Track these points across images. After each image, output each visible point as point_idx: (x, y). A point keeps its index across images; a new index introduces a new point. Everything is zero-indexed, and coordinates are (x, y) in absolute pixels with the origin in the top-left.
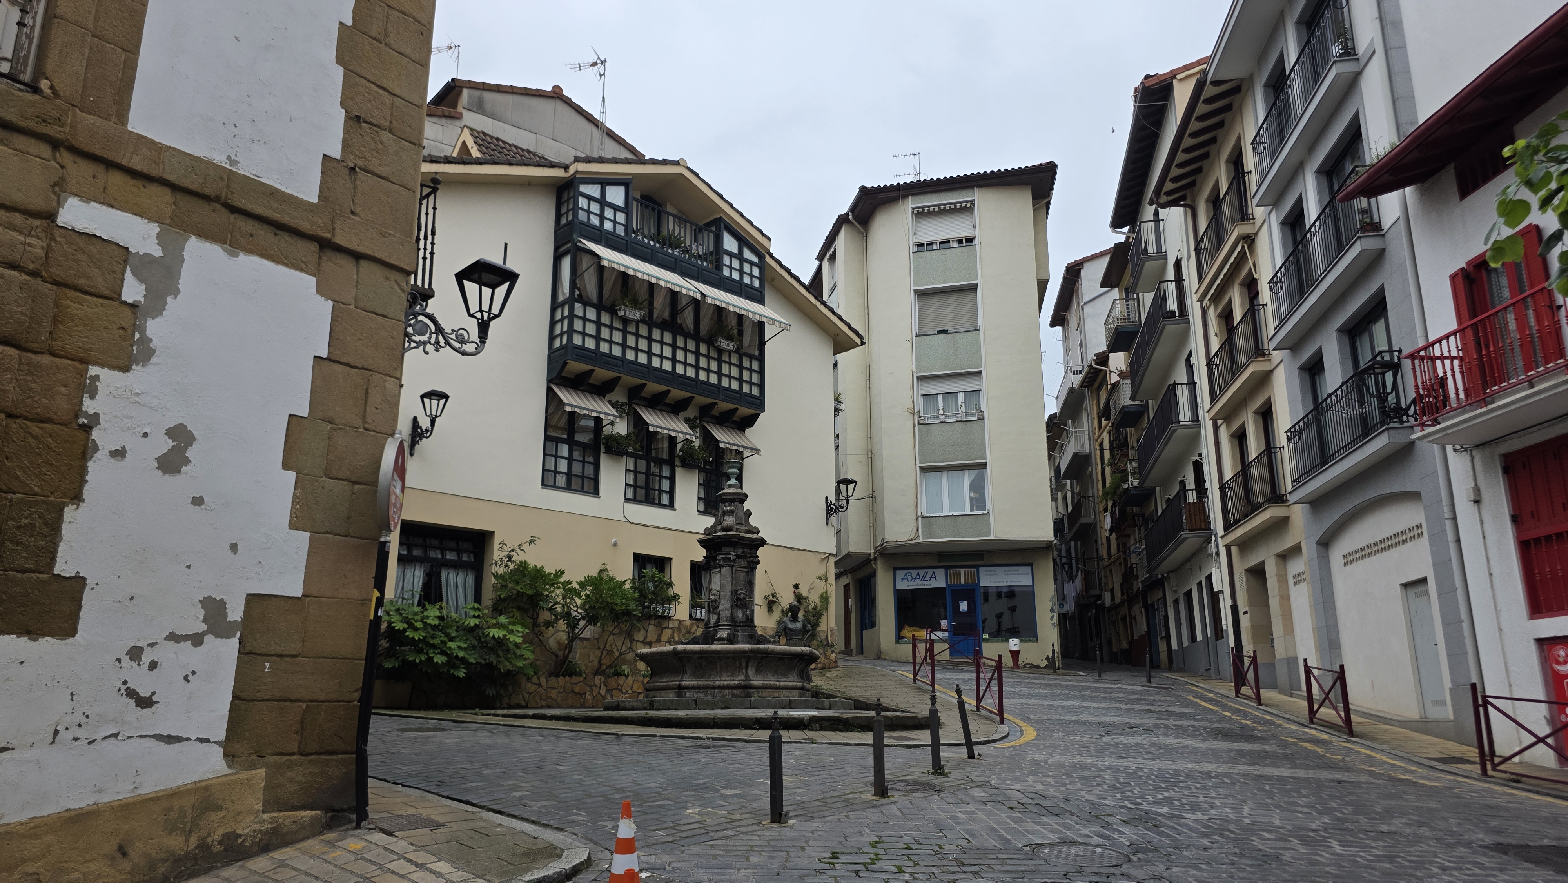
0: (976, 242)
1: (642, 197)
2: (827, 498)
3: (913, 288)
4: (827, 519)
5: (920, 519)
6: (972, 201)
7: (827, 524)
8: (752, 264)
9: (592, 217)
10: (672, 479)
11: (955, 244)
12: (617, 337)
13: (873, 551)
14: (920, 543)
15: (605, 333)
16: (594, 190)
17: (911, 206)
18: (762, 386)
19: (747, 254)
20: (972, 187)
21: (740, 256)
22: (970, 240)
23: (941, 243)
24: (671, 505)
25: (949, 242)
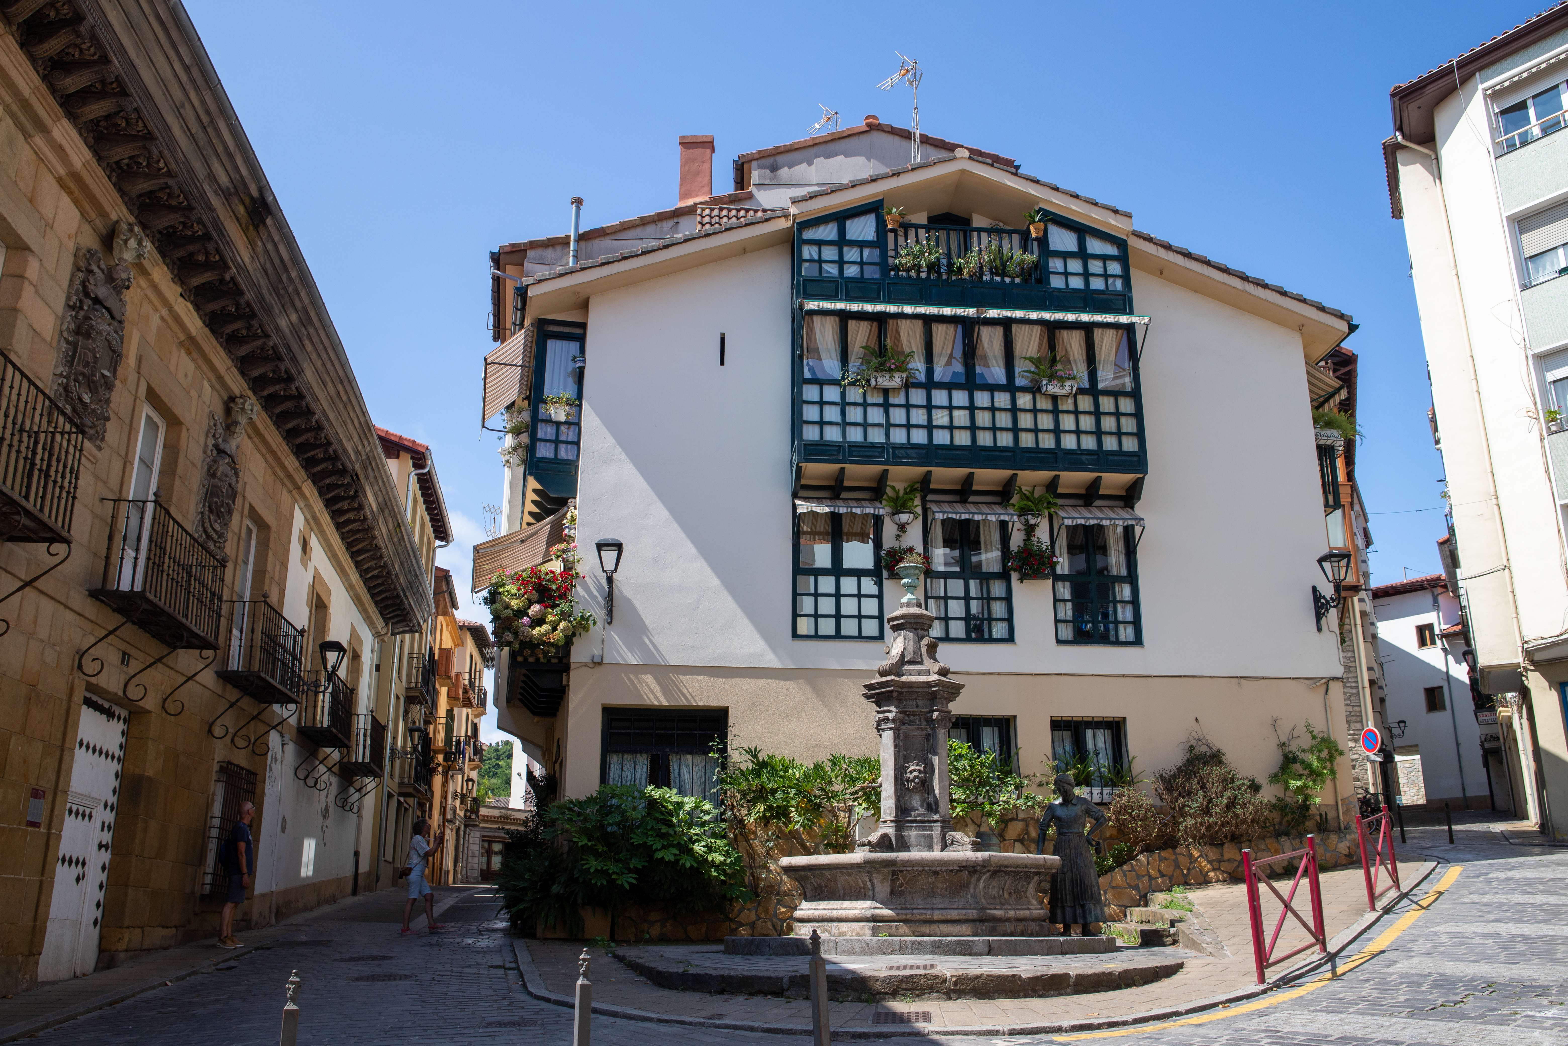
2: (1314, 589)
3: (1505, 215)
4: (1318, 619)
7: (1319, 629)
8: (1104, 258)
9: (825, 266)
10: (1008, 600)
12: (876, 415)
13: (1522, 659)
15: (855, 414)
16: (829, 232)
17: (1480, 87)
18: (1140, 434)
19: (1095, 246)
21: (1082, 254)
24: (1010, 639)
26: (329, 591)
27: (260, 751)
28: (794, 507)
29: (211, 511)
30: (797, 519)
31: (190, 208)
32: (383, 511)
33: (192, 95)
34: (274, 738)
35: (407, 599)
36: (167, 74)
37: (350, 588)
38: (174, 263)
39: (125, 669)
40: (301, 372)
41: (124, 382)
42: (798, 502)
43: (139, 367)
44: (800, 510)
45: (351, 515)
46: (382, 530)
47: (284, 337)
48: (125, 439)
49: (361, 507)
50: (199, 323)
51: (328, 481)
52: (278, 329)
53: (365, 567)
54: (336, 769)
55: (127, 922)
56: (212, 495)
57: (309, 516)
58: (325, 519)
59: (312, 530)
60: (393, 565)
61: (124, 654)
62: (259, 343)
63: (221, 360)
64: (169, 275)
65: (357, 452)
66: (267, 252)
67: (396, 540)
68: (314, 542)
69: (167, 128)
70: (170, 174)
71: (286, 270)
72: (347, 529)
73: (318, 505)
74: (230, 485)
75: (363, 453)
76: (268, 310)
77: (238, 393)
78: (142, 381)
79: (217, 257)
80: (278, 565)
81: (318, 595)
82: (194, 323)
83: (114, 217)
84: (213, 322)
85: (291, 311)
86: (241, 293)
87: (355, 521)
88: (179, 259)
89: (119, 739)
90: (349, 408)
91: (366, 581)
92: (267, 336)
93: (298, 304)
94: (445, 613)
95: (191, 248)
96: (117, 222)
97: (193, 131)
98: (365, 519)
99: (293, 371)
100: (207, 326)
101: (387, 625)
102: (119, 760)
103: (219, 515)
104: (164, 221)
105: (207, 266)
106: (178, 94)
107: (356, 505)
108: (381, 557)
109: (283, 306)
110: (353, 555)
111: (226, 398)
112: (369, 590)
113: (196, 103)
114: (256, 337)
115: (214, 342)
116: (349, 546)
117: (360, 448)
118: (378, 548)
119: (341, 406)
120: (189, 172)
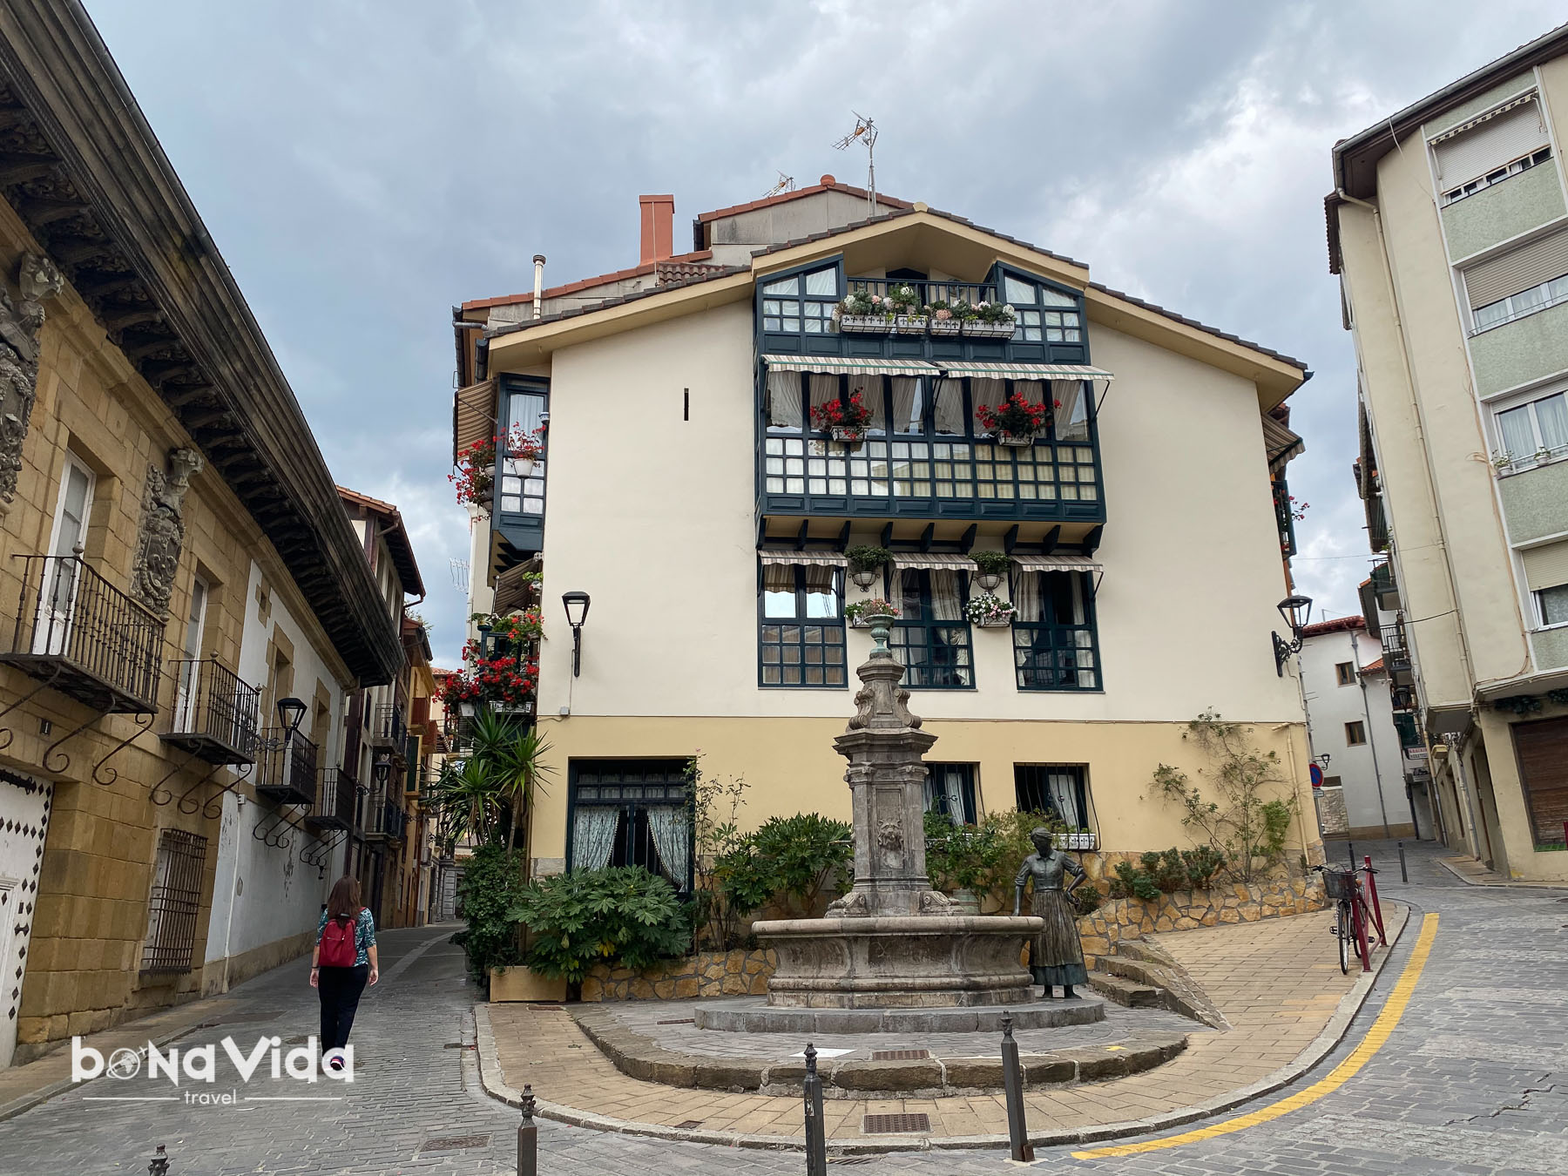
0: (1553, 153)
1: (888, 275)
2: (1274, 634)
3: (1451, 264)
4: (1279, 664)
5: (1528, 636)
6: (1533, 90)
7: (1280, 675)
8: (1062, 311)
9: (786, 321)
11: (1518, 169)
12: (837, 468)
13: (1472, 700)
14: (1534, 678)
16: (788, 288)
17: (1425, 140)
19: (1051, 299)
20: (1528, 69)
21: (1039, 307)
22: (1542, 155)
23: (1489, 178)
25: (1503, 172)
26: (291, 647)
27: (211, 813)
28: (759, 558)
29: (150, 567)
30: (762, 570)
31: (109, 241)
32: (347, 567)
33: (102, 113)
34: (228, 800)
35: (376, 652)
36: (71, 86)
37: (314, 642)
38: (97, 303)
39: (46, 737)
40: (249, 423)
41: (39, 429)
42: (763, 554)
43: (59, 413)
44: (766, 562)
45: (313, 570)
46: (347, 584)
47: (227, 386)
48: (42, 491)
49: (323, 562)
50: (131, 369)
51: (286, 536)
52: (220, 377)
53: (330, 622)
54: (301, 824)
55: (48, 1011)
56: (152, 551)
57: (266, 572)
58: (285, 575)
59: (271, 585)
60: (359, 619)
61: (44, 721)
62: (200, 392)
63: (159, 410)
64: (92, 317)
65: (316, 507)
66: (202, 293)
67: (362, 595)
68: (274, 598)
69: (73, 148)
70: (81, 202)
71: (227, 315)
72: (309, 584)
73: (277, 562)
74: (172, 540)
75: (322, 507)
76: (208, 357)
77: (180, 444)
78: (62, 427)
79: (145, 297)
80: (232, 621)
81: (279, 651)
82: (124, 369)
83: (19, 247)
84: (147, 368)
85: (234, 358)
86: (175, 337)
87: (318, 576)
88: (102, 298)
89: (42, 812)
90: (305, 461)
91: (331, 636)
92: (210, 385)
93: (242, 352)
94: (419, 664)
95: (115, 286)
96: (23, 253)
97: (106, 155)
98: (328, 573)
99: (241, 422)
100: (140, 373)
101: (356, 678)
102: (41, 835)
103: (159, 571)
104: (81, 255)
105: (134, 306)
106: (85, 111)
107: (317, 561)
108: (347, 612)
109: (225, 353)
110: (317, 611)
111: (167, 450)
112: (336, 644)
113: (108, 122)
114: (197, 386)
115: (150, 389)
116: (312, 601)
117: (319, 502)
118: (342, 603)
119: (296, 460)
120: (103, 200)
